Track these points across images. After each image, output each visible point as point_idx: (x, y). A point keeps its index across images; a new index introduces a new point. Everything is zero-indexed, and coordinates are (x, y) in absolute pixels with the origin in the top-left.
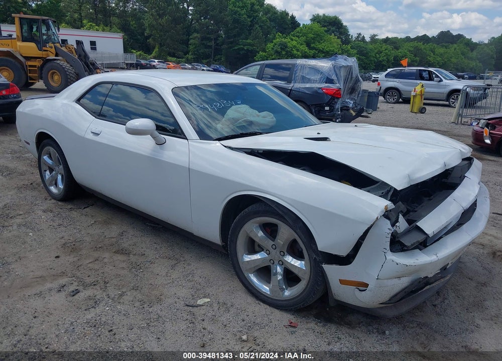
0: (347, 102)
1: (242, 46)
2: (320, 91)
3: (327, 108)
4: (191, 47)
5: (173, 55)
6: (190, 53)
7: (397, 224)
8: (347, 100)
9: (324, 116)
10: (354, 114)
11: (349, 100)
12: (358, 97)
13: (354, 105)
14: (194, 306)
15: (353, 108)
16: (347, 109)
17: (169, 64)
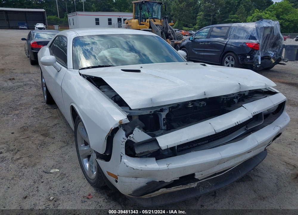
0: (269, 53)
1: (230, 19)
2: (244, 45)
3: (248, 57)
4: (198, 21)
5: (186, 26)
6: (197, 25)
7: (131, 136)
8: (269, 52)
9: (246, 62)
10: (273, 61)
11: (271, 52)
12: (279, 49)
13: (275, 56)
14: (46, 173)
15: (274, 58)
16: (269, 58)
17: (182, 31)
